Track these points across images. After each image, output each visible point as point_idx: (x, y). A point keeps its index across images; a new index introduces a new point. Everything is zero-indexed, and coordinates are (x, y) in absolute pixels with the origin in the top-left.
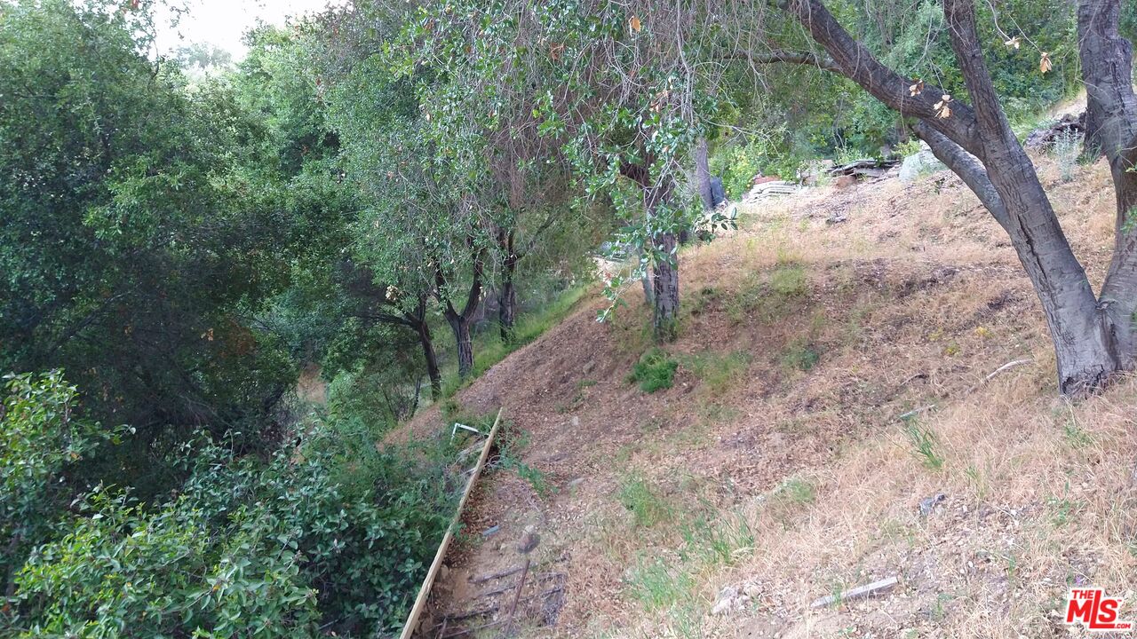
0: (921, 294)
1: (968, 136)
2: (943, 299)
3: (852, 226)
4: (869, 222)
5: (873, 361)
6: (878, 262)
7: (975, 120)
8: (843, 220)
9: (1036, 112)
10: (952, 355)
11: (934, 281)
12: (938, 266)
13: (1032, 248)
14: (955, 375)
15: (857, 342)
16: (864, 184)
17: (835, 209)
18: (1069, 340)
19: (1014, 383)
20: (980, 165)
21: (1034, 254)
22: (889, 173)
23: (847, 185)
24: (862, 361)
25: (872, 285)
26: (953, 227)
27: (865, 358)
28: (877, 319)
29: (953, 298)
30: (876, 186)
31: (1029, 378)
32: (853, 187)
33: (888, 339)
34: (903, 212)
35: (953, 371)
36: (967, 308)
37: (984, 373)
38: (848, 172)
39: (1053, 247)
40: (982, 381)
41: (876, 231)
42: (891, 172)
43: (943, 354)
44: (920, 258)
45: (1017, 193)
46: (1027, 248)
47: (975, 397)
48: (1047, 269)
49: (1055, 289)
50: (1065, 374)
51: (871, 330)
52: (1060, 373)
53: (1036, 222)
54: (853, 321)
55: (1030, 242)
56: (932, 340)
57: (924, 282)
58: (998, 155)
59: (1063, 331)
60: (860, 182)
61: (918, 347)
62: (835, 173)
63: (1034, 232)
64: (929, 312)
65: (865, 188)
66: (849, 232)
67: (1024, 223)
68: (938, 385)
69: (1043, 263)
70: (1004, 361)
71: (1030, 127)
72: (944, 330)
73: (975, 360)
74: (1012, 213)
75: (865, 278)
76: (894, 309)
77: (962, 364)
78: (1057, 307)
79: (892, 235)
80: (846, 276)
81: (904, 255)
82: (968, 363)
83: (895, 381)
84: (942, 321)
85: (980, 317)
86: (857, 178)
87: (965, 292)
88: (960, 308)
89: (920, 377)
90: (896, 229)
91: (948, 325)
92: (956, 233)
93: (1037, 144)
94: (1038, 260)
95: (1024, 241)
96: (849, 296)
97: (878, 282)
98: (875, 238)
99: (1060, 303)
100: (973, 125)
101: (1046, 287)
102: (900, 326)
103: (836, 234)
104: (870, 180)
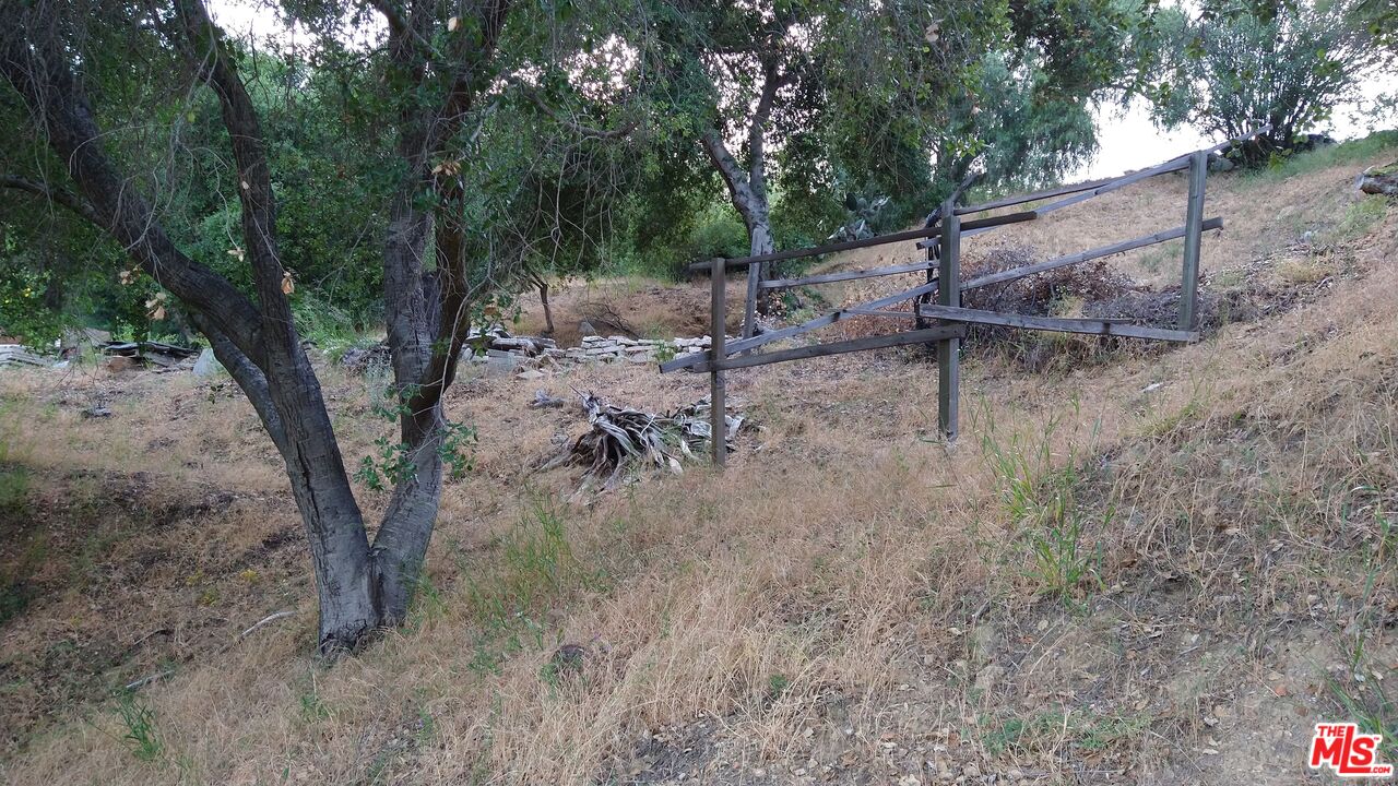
0: (185, 524)
1: (251, 341)
2: (214, 532)
3: (116, 424)
4: (142, 422)
5: (104, 611)
6: (138, 476)
7: (262, 325)
8: (105, 414)
9: (359, 327)
10: (208, 604)
11: (205, 508)
12: (215, 489)
13: (308, 481)
14: (207, 631)
15: (88, 583)
16: (147, 372)
17: (100, 397)
18: (334, 590)
19: (272, 640)
20: (262, 377)
21: (310, 489)
22: (182, 364)
23: (124, 369)
24: (90, 610)
25: (124, 506)
26: (243, 443)
27: (93, 606)
28: (121, 553)
29: (224, 531)
30: (162, 376)
31: (290, 635)
32: (131, 373)
33: (132, 580)
34: (189, 416)
35: (205, 625)
36: (238, 545)
37: (241, 628)
38: (127, 352)
39: (330, 483)
40: (236, 639)
41: (148, 434)
42: (185, 363)
43: (198, 602)
44: (193, 477)
45: (299, 416)
46: (301, 480)
47: (224, 660)
48: (321, 507)
49: (327, 531)
50: (326, 630)
51: (110, 567)
52: (320, 629)
53: (316, 453)
54: (88, 554)
55: (306, 474)
56: (188, 583)
57: (192, 508)
58: (283, 369)
59: (329, 580)
60: (140, 368)
61: (168, 594)
62: (109, 350)
63: (313, 464)
64: (191, 547)
65: (146, 377)
66: (110, 432)
67: (303, 452)
68: (184, 645)
69: (318, 500)
70: (268, 612)
71: (349, 343)
72: (206, 571)
73: (234, 612)
74: (291, 439)
75: (116, 496)
76: (147, 540)
77: (218, 616)
78: (326, 552)
79: (167, 443)
80: (90, 490)
81: (176, 470)
82: (226, 615)
83: (127, 638)
84: (205, 559)
85: (251, 557)
86: (139, 362)
87: (240, 524)
88: (230, 545)
89: (163, 632)
90: (174, 436)
91: (212, 566)
92: (245, 451)
93: (353, 363)
94: (313, 496)
95: (300, 472)
96: (89, 517)
97: (132, 503)
98: (143, 444)
99: (330, 547)
100: (259, 330)
101: (319, 529)
102: (148, 563)
103: (92, 431)
104: (155, 369)
